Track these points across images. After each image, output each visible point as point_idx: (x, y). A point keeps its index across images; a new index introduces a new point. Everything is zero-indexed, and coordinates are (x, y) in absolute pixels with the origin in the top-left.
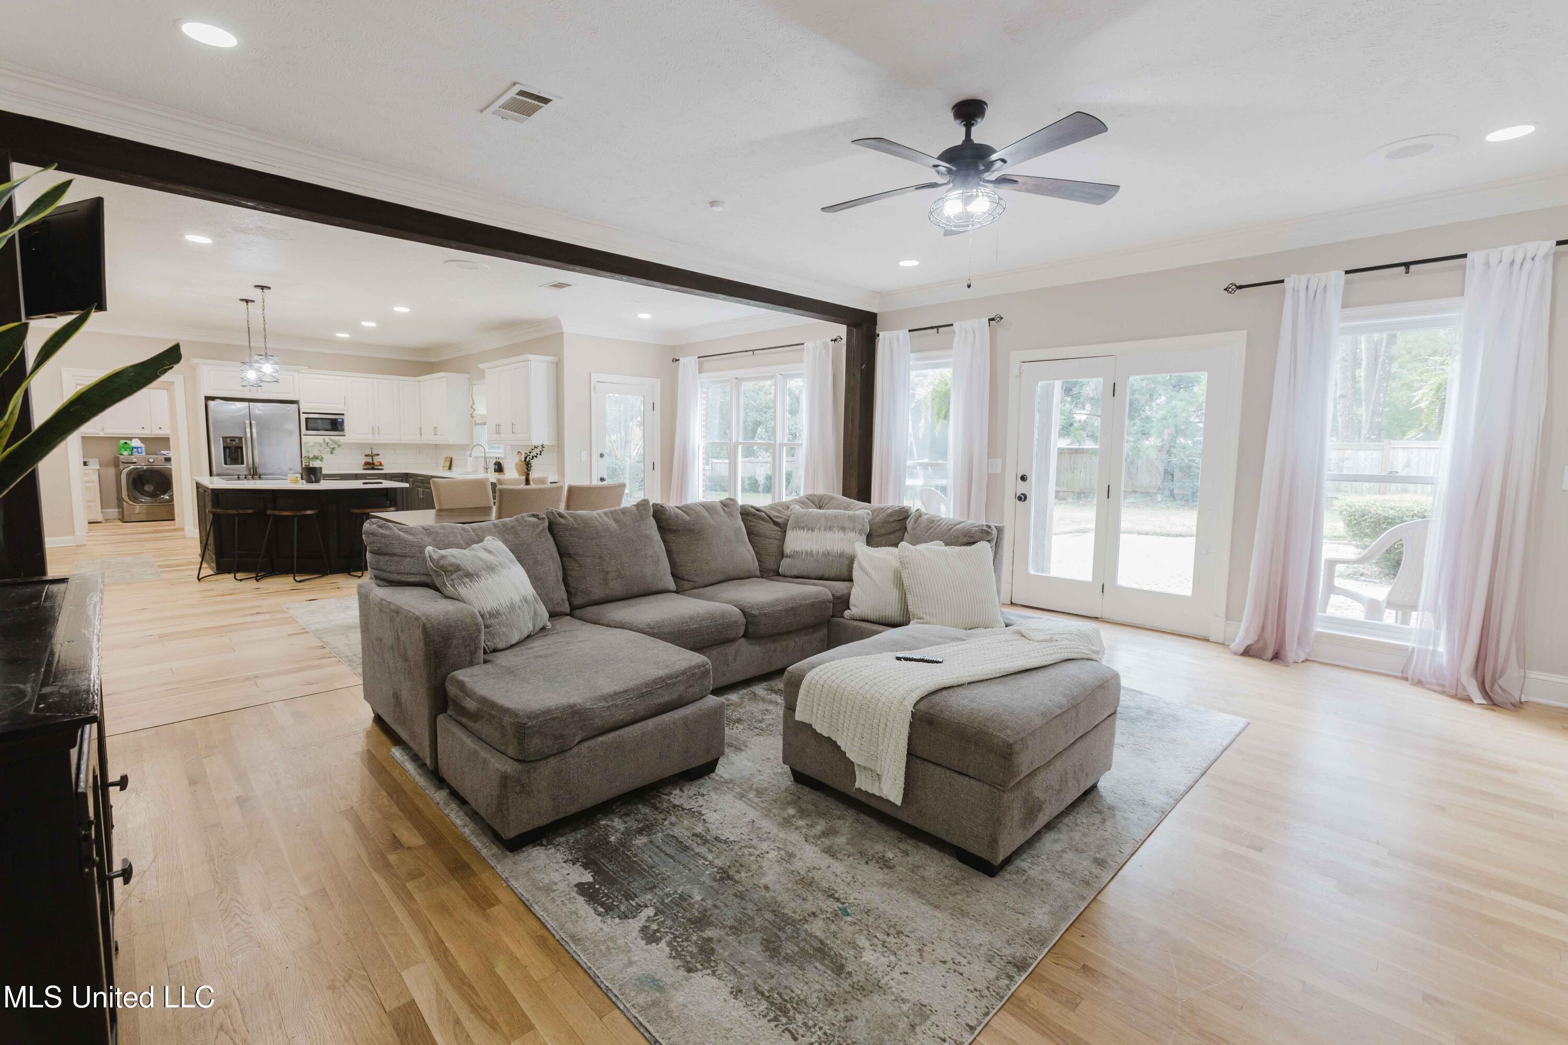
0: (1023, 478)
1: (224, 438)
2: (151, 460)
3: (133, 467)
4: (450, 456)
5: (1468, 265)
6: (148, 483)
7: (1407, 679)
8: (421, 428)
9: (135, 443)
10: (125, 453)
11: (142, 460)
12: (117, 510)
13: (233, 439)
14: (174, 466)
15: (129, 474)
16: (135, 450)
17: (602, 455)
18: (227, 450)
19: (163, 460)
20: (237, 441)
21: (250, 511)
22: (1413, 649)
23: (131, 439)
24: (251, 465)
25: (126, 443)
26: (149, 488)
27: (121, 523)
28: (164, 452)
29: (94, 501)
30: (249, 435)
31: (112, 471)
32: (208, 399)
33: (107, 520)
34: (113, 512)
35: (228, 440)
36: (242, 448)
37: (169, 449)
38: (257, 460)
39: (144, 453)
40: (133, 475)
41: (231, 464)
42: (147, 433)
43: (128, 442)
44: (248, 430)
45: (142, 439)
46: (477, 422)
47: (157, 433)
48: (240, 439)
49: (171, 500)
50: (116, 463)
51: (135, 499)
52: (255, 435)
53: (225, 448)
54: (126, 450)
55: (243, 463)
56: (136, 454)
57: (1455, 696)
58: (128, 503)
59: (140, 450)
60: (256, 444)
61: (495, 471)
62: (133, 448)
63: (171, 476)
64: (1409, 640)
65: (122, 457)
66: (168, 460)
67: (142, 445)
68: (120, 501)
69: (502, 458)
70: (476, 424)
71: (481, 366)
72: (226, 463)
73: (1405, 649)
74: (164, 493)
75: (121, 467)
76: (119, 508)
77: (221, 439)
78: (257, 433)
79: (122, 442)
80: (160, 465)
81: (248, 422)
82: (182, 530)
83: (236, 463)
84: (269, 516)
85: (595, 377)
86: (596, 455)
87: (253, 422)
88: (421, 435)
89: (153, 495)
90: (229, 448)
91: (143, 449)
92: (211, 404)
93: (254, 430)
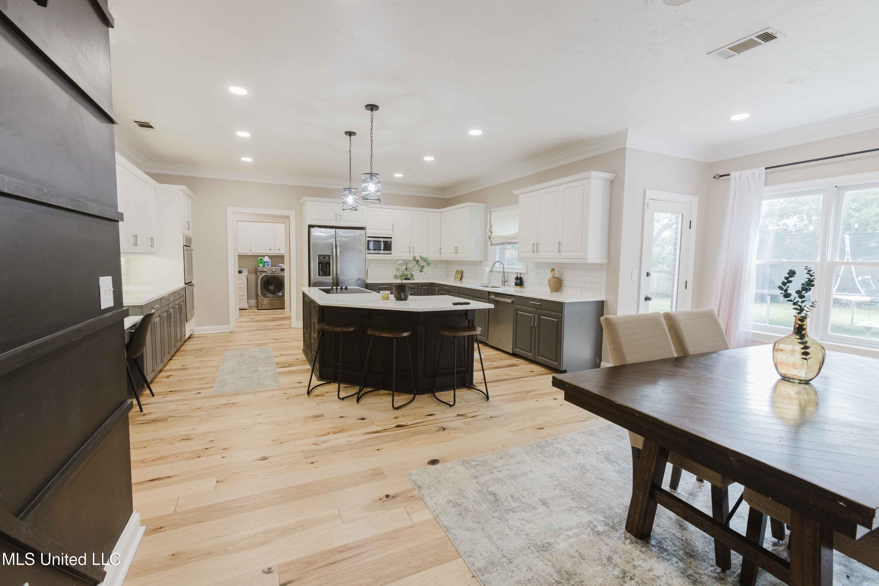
1: (319, 256)
2: (274, 270)
3: (264, 274)
4: (462, 270)
6: (271, 284)
8: (440, 248)
9: (266, 259)
10: (261, 266)
11: (269, 270)
12: (255, 301)
13: (324, 257)
14: (286, 274)
15: (262, 279)
16: (266, 263)
17: (648, 274)
18: (320, 265)
19: (280, 270)
20: (327, 258)
21: (352, 329)
23: (264, 256)
24: (335, 276)
25: (261, 259)
26: (272, 288)
27: (257, 311)
28: (280, 265)
29: (244, 296)
30: (334, 253)
31: (253, 276)
32: (310, 226)
33: (250, 307)
34: (253, 302)
35: (322, 258)
36: (329, 263)
37: (284, 263)
38: (339, 272)
39: (270, 266)
40: (264, 280)
41: (323, 276)
42: (273, 253)
43: (263, 258)
44: (334, 250)
45: (270, 257)
46: (493, 242)
47: (277, 252)
48: (329, 256)
49: (283, 295)
50: (256, 272)
51: (264, 295)
52: (338, 254)
53: (319, 263)
54: (261, 264)
55: (330, 275)
56: (266, 266)
58: (261, 297)
59: (268, 264)
60: (338, 260)
61: (516, 284)
62: (265, 262)
63: (284, 281)
65: (259, 268)
66: (283, 270)
67: (269, 261)
68: (257, 295)
69: (523, 274)
70: (492, 244)
71: (516, 192)
72: (319, 275)
74: (279, 291)
75: (258, 275)
76: (256, 300)
77: (317, 257)
78: (340, 252)
79: (260, 258)
80: (278, 273)
81: (334, 244)
82: (289, 318)
83: (326, 275)
84: (370, 336)
85: (650, 194)
86: (644, 274)
87: (338, 244)
88: (440, 253)
89: (273, 293)
90: (322, 263)
91: (270, 263)
92: (312, 230)
93: (338, 250)
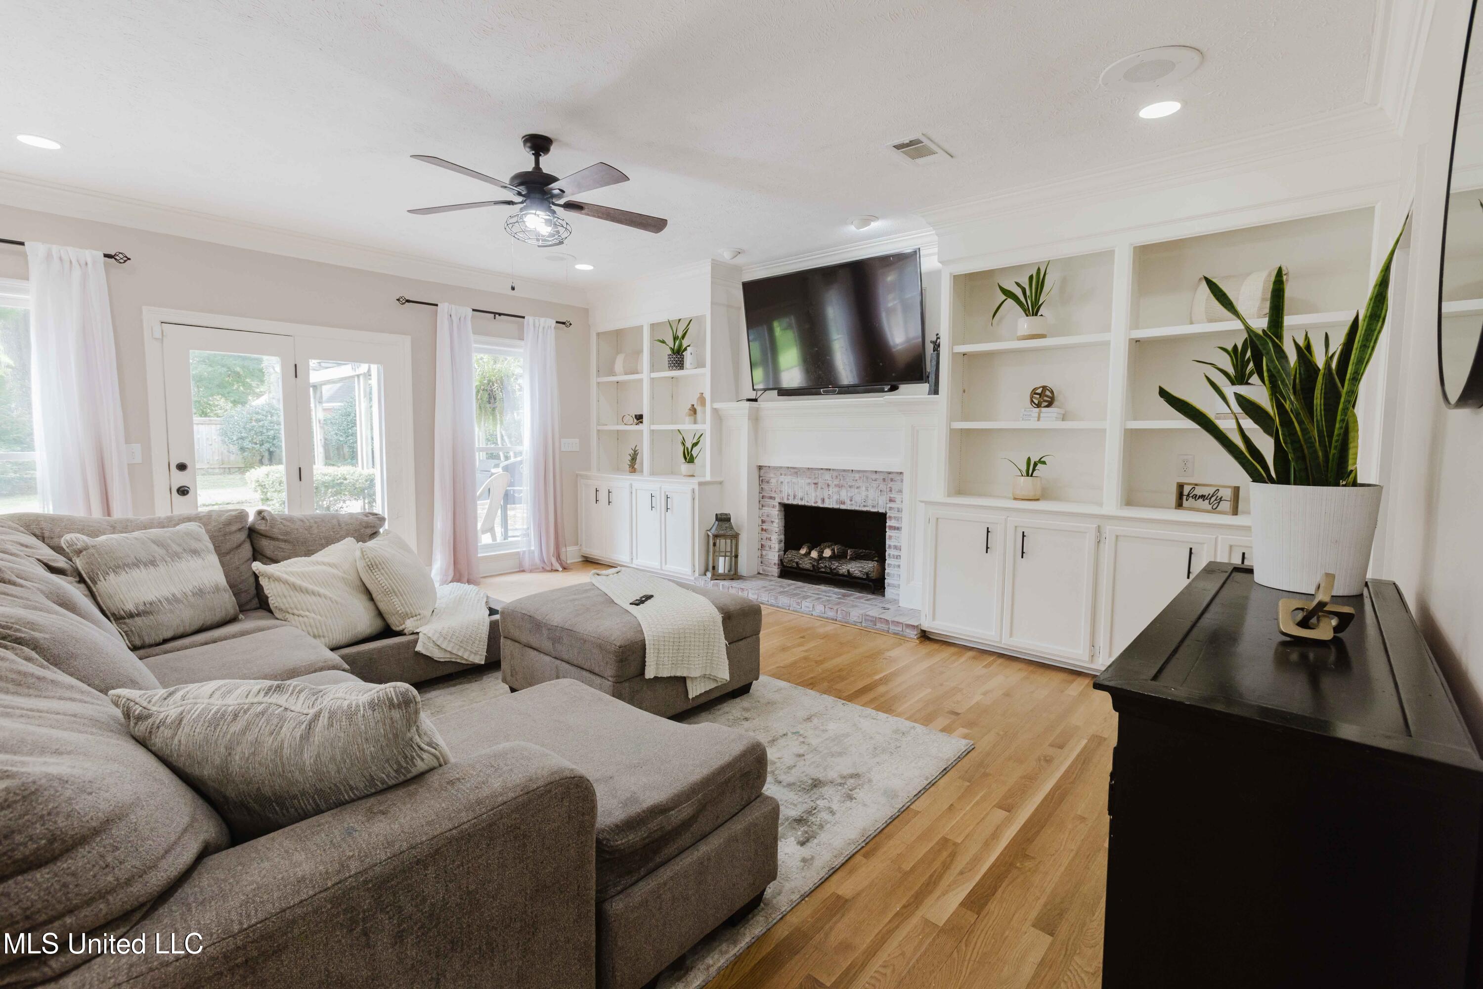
0: (182, 467)
5: (525, 323)
7: (523, 571)
22: (524, 552)
57: (544, 570)
64: (518, 548)
73: (518, 553)
